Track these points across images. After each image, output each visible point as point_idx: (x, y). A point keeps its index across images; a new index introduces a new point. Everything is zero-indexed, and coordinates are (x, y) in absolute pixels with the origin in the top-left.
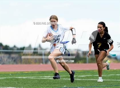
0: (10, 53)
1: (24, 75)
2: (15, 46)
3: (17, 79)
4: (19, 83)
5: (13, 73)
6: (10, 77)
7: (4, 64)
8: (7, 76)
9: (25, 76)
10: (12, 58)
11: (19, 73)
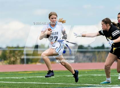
0: (84, 52)
1: (99, 72)
2: (89, 46)
3: (93, 77)
4: (95, 80)
5: (88, 71)
6: (86, 75)
7: (80, 62)
8: (84, 74)
9: (100, 74)
10: (88, 57)
11: (94, 71)
